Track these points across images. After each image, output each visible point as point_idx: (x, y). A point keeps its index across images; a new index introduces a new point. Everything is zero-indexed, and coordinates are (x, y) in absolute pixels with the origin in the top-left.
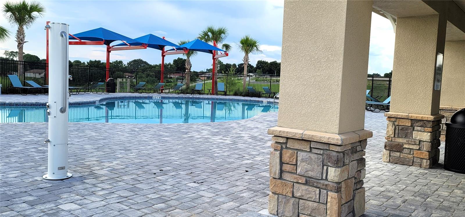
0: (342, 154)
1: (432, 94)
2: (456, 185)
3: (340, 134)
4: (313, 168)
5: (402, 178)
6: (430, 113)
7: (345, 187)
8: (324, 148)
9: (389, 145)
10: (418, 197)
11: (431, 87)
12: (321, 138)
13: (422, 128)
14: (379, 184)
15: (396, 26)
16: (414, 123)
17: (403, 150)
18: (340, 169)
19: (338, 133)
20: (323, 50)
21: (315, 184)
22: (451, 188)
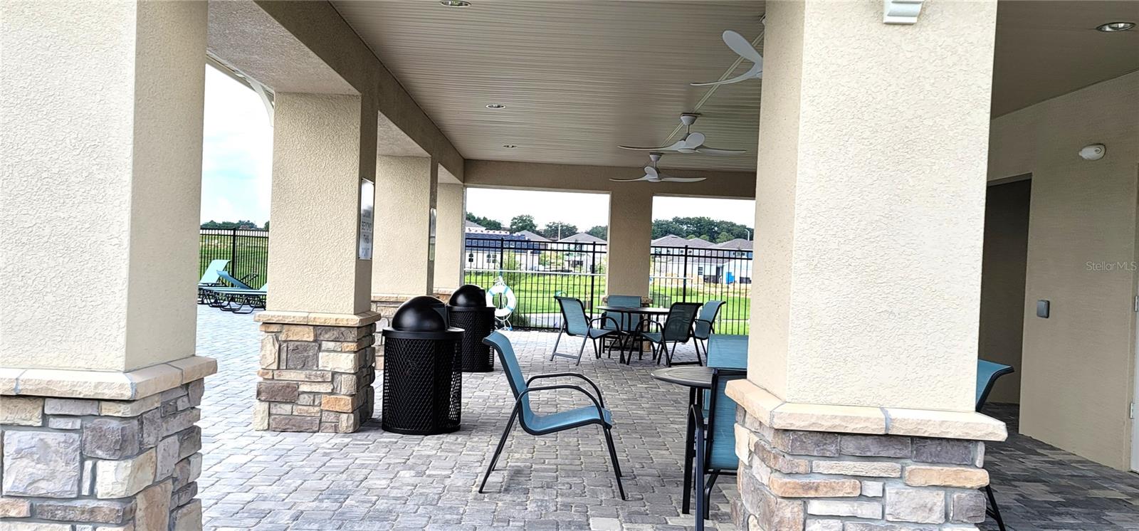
0: (136, 422)
1: (354, 267)
2: (404, 461)
3: (129, 372)
4: (53, 472)
5: (294, 464)
6: (352, 310)
7: (147, 508)
8: (85, 413)
9: (266, 388)
10: (326, 500)
11: (351, 253)
12: (74, 386)
13: (338, 343)
14: (242, 485)
15: (273, 111)
16: (320, 334)
17: (298, 399)
18: (129, 463)
19: (123, 370)
20: (75, 153)
21: (60, 514)
22: (394, 469)
